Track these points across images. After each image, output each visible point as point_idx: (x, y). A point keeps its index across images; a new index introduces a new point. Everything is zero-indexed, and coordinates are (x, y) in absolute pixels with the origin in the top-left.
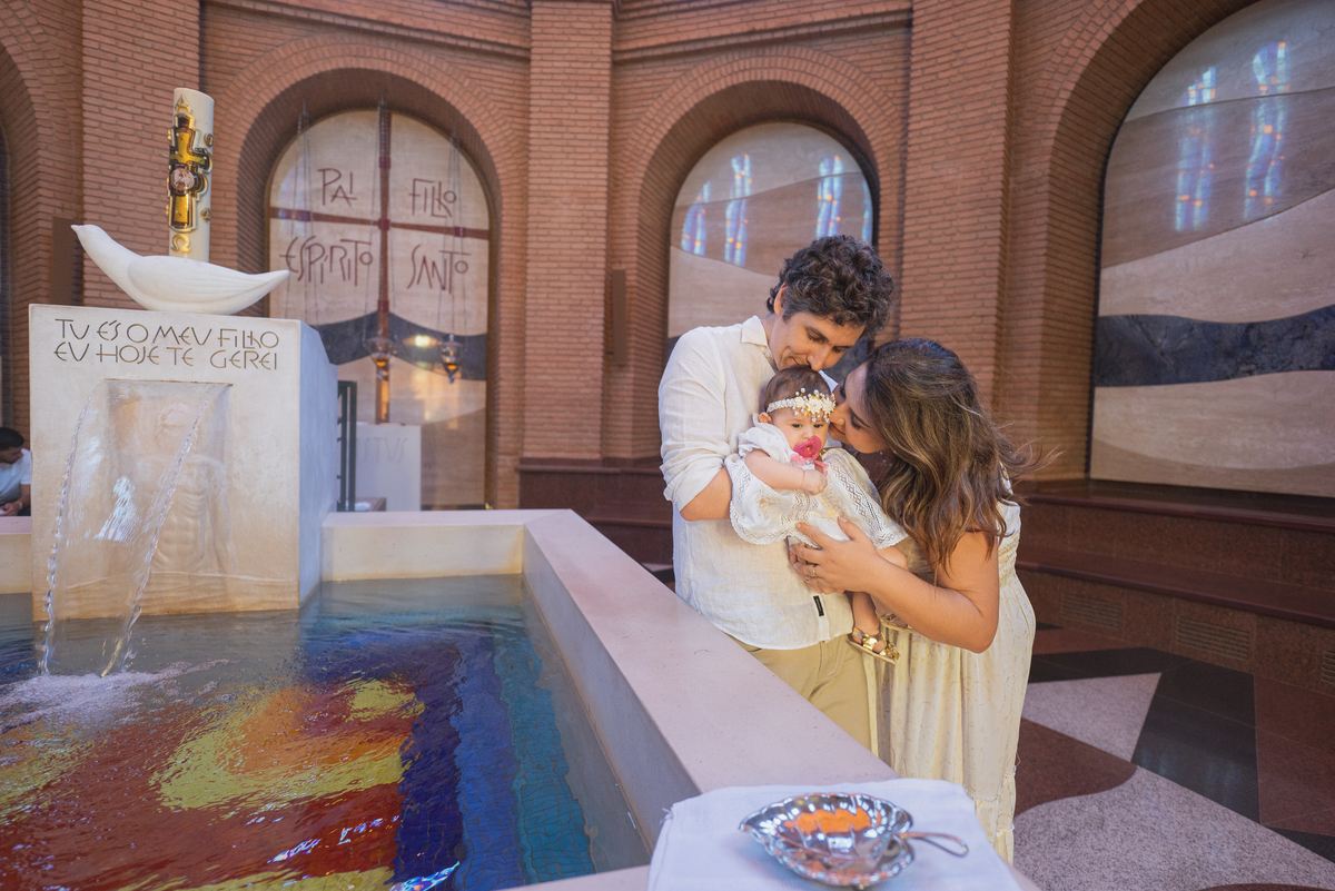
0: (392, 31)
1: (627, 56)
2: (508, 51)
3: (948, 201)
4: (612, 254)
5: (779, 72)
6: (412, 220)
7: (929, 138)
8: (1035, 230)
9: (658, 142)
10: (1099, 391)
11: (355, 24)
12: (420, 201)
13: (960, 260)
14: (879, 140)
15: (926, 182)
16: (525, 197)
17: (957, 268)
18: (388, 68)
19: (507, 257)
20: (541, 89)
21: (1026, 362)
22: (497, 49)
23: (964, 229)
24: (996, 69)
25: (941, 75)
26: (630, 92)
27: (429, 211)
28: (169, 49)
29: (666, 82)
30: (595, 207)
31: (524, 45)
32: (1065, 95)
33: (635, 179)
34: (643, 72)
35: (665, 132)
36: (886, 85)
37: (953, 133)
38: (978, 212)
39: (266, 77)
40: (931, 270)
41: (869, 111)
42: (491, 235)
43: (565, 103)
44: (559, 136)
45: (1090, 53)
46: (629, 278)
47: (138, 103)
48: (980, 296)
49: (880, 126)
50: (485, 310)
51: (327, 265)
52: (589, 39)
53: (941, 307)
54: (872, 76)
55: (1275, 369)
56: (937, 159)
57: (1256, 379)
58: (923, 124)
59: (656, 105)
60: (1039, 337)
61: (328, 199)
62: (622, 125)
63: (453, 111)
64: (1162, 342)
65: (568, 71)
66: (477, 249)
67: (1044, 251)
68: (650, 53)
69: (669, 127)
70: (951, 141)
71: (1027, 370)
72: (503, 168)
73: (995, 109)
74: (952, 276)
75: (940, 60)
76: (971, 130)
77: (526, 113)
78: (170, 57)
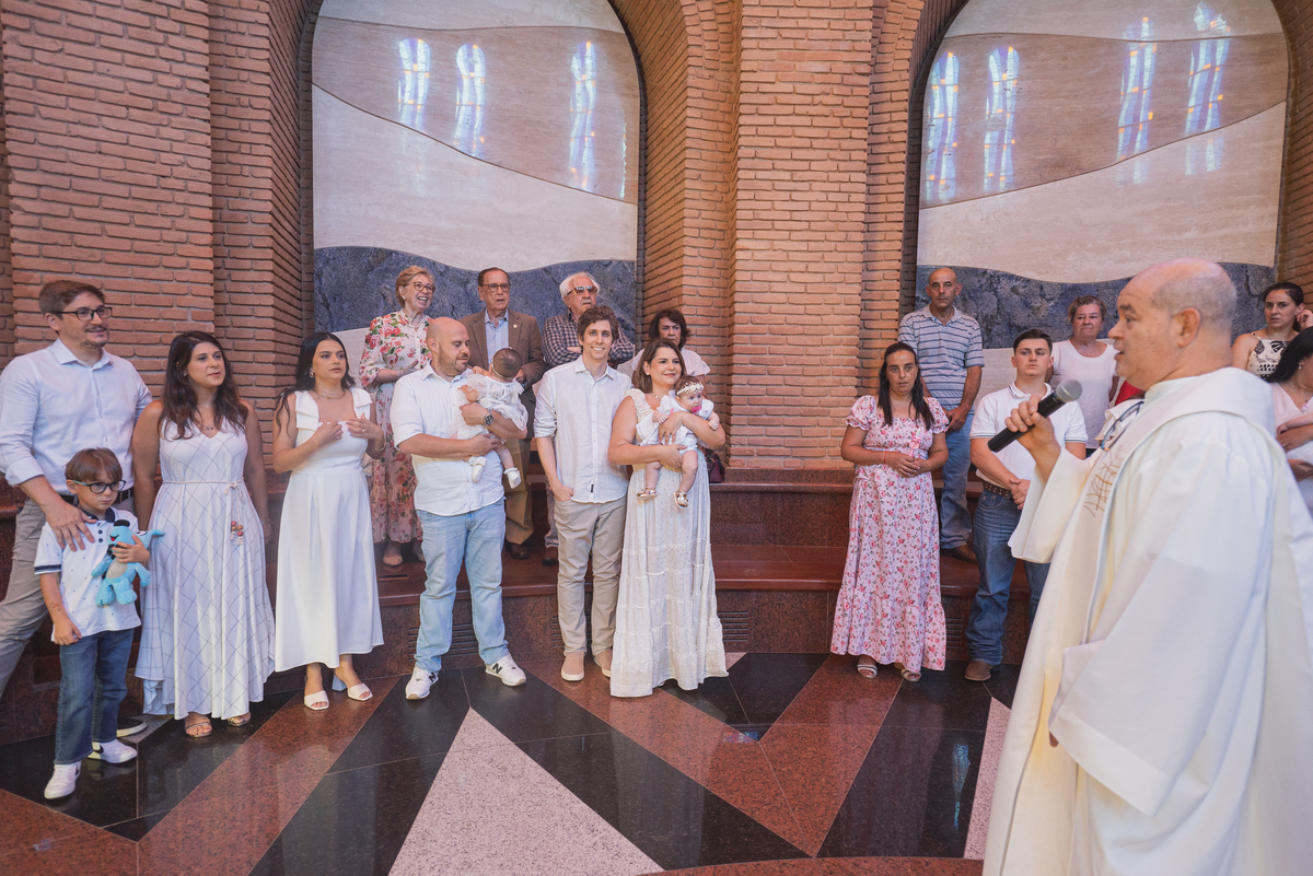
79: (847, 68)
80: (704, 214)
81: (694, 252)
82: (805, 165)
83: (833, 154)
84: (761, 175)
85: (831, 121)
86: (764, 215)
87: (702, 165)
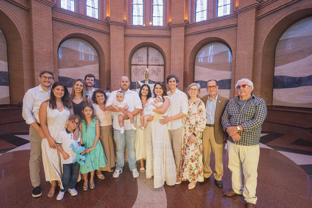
0: (150, 36)
1: (187, 35)
2: (167, 36)
3: (243, 57)
4: (185, 68)
5: (214, 35)
6: (152, 64)
7: (240, 47)
8: (260, 62)
9: (192, 49)
10: (274, 89)
11: (144, 35)
12: (153, 61)
13: (245, 68)
14: (232, 46)
15: (240, 54)
16: (170, 60)
17: (245, 69)
18: (149, 41)
19: (167, 69)
20: (173, 42)
21: (258, 85)
22: (166, 36)
23: (246, 62)
24: (252, 34)
25: (242, 36)
26: (188, 40)
27: (154, 62)
28: (120, 44)
29: (194, 38)
30: (182, 61)
31: (170, 35)
32: (265, 38)
33: (189, 55)
34: (190, 37)
35: (194, 47)
36: (233, 37)
37: (244, 46)
38: (249, 59)
39: (132, 45)
40: (241, 69)
41: (230, 41)
42: (164, 65)
43: (177, 44)
44: (176, 49)
45: (269, 31)
46: (188, 72)
47: (117, 52)
48: (249, 74)
49: (232, 44)
50: (163, 78)
51: (139, 72)
52: (181, 33)
53: (242, 76)
54: (231, 35)
55: (305, 85)
56: (241, 50)
57: (301, 87)
58: (239, 44)
59: (192, 42)
60: (260, 81)
61: (139, 62)
62: (186, 46)
63: (159, 47)
64: (285, 80)
65: (177, 39)
66: (162, 68)
67: (261, 65)
68: (191, 34)
69: (194, 46)
70: (244, 47)
71: (258, 86)
72: (167, 55)
73: (252, 41)
74: (244, 70)
75: (242, 33)
76: (247, 45)
77: (170, 46)
78: (120, 45)
79: (50, 51)
80: (27, 67)
81: (25, 73)
82: (45, 63)
83: (49, 62)
84: (38, 64)
85: (48, 58)
86: (39, 69)
87: (26, 60)
